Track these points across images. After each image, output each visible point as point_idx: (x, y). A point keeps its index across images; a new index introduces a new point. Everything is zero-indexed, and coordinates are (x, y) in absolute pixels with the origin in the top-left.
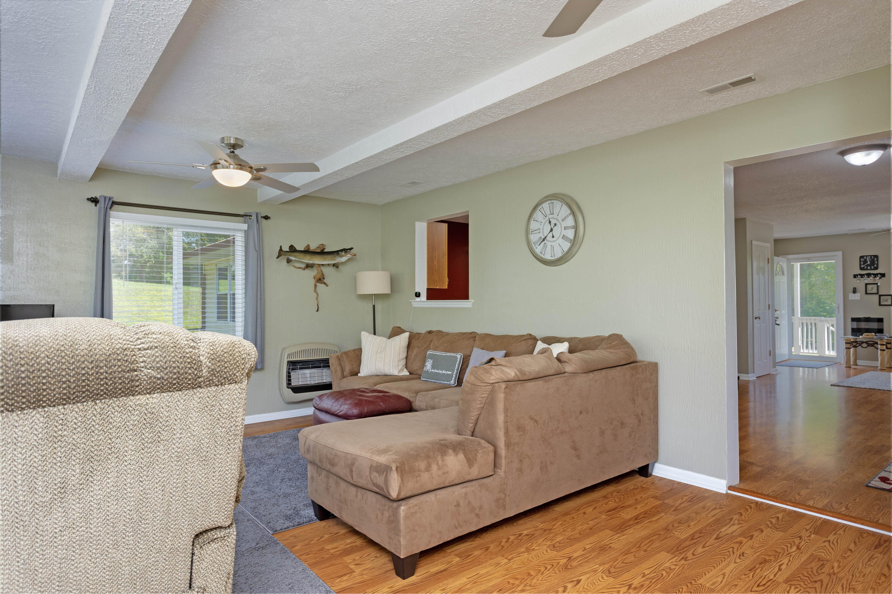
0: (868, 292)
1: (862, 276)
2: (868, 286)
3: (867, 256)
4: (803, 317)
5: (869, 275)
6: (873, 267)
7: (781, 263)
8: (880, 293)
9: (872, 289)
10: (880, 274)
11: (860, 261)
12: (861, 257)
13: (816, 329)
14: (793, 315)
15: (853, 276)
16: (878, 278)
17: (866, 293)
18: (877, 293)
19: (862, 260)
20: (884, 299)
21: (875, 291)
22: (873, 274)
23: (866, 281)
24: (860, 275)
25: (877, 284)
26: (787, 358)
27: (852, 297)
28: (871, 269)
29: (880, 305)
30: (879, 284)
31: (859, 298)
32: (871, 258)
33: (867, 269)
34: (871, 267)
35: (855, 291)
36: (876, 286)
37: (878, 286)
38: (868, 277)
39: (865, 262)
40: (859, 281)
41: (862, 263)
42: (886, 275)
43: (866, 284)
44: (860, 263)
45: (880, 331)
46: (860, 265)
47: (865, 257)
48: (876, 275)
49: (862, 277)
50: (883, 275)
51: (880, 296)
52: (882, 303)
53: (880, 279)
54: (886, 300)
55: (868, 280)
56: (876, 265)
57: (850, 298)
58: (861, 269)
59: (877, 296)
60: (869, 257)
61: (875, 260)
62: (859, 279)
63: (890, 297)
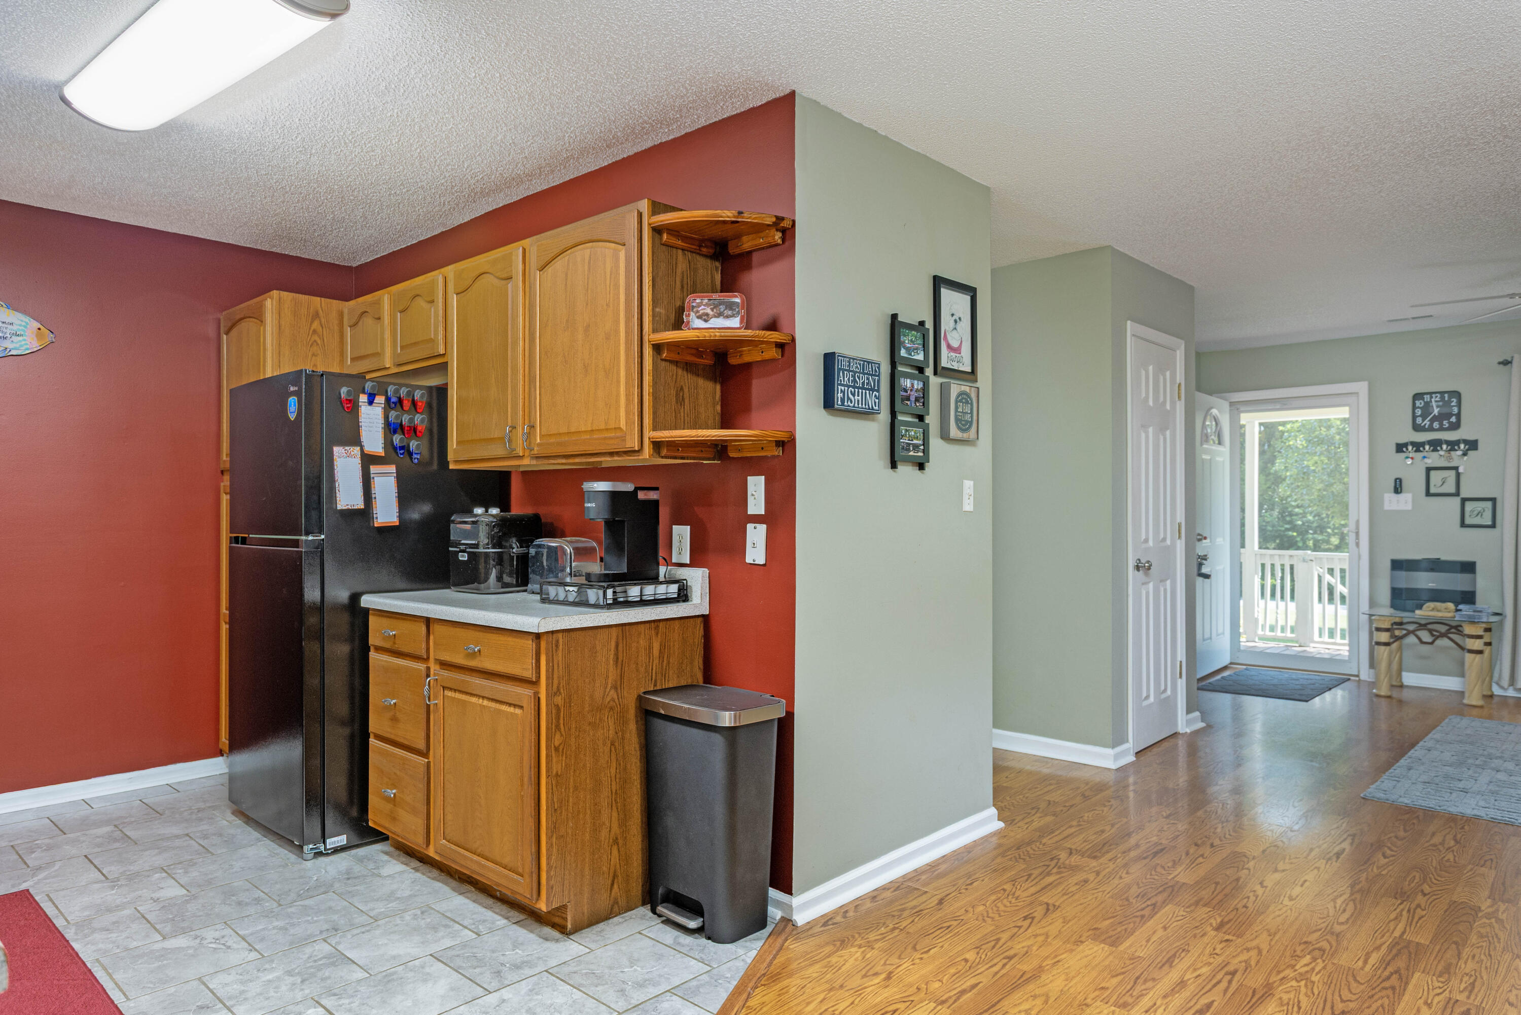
0: (1433, 490)
1: (1418, 447)
2: (1432, 473)
3: (1431, 394)
4: (1263, 551)
5: (1435, 445)
6: (1446, 424)
7: (1214, 411)
8: (1464, 494)
9: (1442, 481)
10: (1466, 442)
11: (1414, 407)
12: (1417, 396)
13: (1292, 580)
14: (1243, 546)
15: (1394, 448)
16: (1459, 453)
17: (1428, 494)
18: (1457, 494)
19: (1418, 403)
20: (1472, 511)
21: (1450, 488)
22: (1448, 443)
23: (1429, 462)
24: (1413, 444)
25: (1456, 468)
26: (1226, 661)
27: (1392, 502)
28: (1441, 429)
29: (1463, 525)
30: (1461, 470)
31: (1409, 507)
32: (1442, 398)
33: (1431, 429)
34: (1441, 424)
35: (1398, 488)
36: (1453, 473)
37: (1458, 475)
38: (1435, 450)
39: (1427, 407)
40: (1409, 462)
41: (1419, 412)
42: (1480, 445)
43: (1429, 470)
44: (1414, 412)
45: (1468, 597)
46: (1414, 417)
47: (1427, 398)
48: (1453, 445)
49: (1418, 451)
50: (1473, 445)
51: (1464, 500)
52: (1468, 521)
53: (1465, 454)
54: (1480, 514)
55: (1434, 459)
56: (1454, 417)
57: (1387, 507)
58: (1417, 428)
59: (1457, 501)
60: (1436, 397)
61: (1453, 404)
62: (1411, 455)
63: (1489, 504)
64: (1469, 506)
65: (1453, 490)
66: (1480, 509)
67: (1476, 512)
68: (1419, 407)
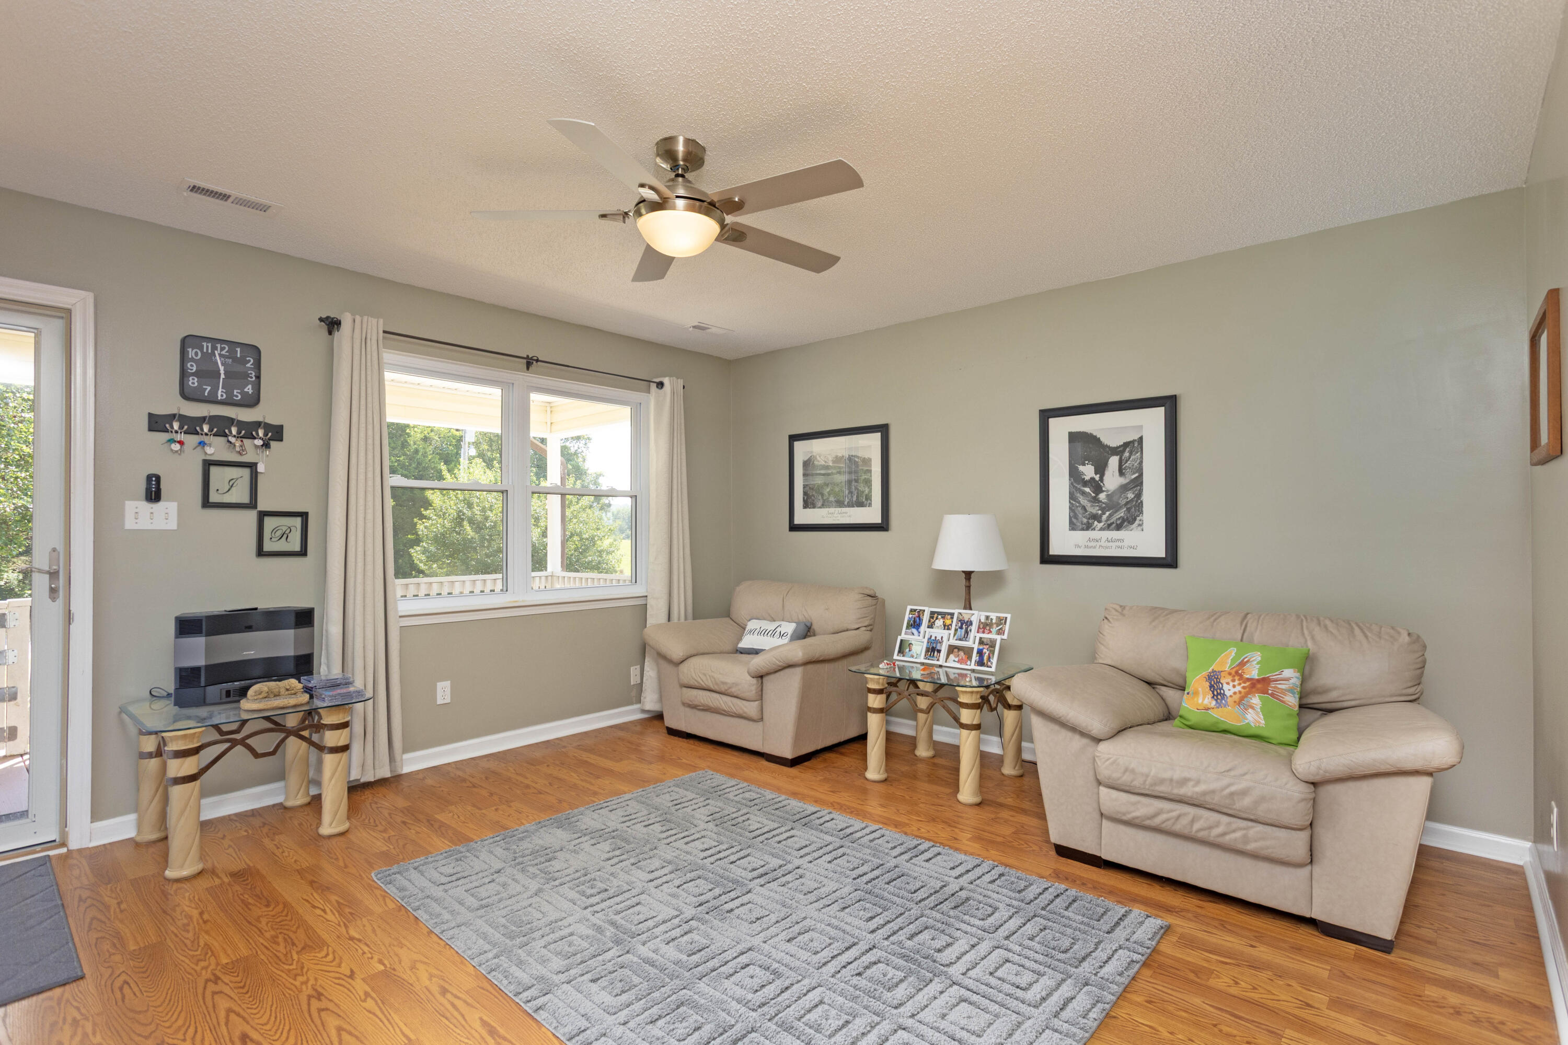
0: (214, 498)
1: (192, 425)
2: (214, 470)
3: (213, 341)
5: (221, 426)
6: (236, 394)
8: (262, 506)
9: (229, 484)
10: (268, 427)
11: (184, 359)
12: (189, 342)
15: (146, 420)
16: (257, 442)
17: (206, 503)
18: (252, 505)
19: (190, 353)
20: (274, 530)
21: (240, 495)
22: (241, 425)
23: (208, 452)
24: (183, 419)
25: (252, 465)
27: (140, 516)
28: (229, 401)
29: (261, 552)
30: (261, 468)
31: (173, 525)
32: (232, 352)
33: (212, 399)
34: (229, 394)
35: (154, 493)
36: (246, 473)
37: (255, 477)
38: (218, 434)
39: (205, 364)
40: (173, 448)
41: (191, 368)
42: (286, 434)
43: (208, 464)
44: (182, 369)
46: (184, 374)
47: (205, 346)
48: (248, 430)
49: (188, 431)
50: (276, 433)
51: (263, 515)
52: (268, 546)
53: (266, 445)
54: (285, 536)
55: (216, 449)
56: (250, 386)
57: (130, 523)
58: (186, 395)
59: (251, 517)
60: (222, 349)
61: (248, 365)
62: (179, 437)
63: (298, 521)
64: (269, 523)
65: (246, 499)
66: (284, 529)
67: (279, 533)
68: (192, 360)
